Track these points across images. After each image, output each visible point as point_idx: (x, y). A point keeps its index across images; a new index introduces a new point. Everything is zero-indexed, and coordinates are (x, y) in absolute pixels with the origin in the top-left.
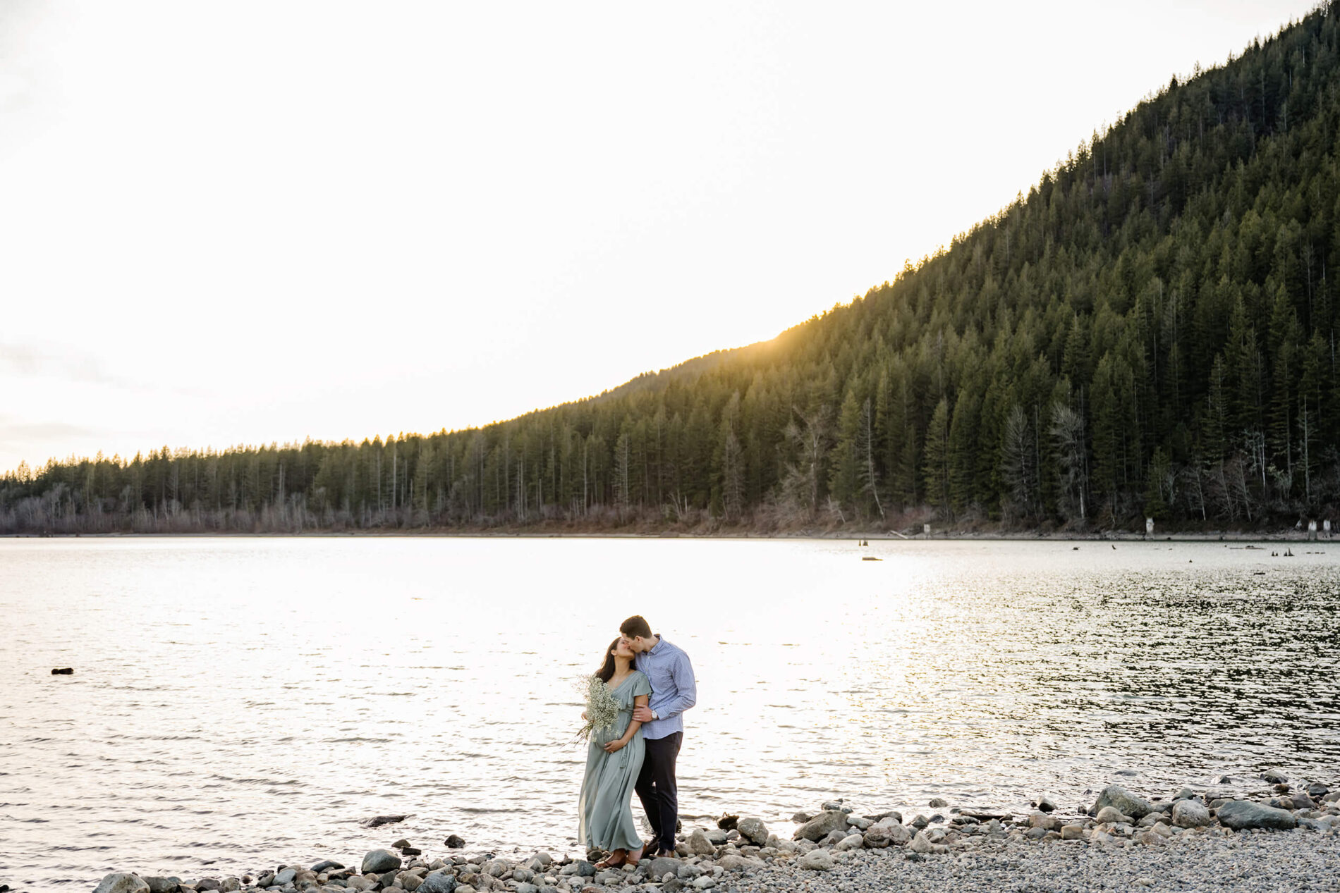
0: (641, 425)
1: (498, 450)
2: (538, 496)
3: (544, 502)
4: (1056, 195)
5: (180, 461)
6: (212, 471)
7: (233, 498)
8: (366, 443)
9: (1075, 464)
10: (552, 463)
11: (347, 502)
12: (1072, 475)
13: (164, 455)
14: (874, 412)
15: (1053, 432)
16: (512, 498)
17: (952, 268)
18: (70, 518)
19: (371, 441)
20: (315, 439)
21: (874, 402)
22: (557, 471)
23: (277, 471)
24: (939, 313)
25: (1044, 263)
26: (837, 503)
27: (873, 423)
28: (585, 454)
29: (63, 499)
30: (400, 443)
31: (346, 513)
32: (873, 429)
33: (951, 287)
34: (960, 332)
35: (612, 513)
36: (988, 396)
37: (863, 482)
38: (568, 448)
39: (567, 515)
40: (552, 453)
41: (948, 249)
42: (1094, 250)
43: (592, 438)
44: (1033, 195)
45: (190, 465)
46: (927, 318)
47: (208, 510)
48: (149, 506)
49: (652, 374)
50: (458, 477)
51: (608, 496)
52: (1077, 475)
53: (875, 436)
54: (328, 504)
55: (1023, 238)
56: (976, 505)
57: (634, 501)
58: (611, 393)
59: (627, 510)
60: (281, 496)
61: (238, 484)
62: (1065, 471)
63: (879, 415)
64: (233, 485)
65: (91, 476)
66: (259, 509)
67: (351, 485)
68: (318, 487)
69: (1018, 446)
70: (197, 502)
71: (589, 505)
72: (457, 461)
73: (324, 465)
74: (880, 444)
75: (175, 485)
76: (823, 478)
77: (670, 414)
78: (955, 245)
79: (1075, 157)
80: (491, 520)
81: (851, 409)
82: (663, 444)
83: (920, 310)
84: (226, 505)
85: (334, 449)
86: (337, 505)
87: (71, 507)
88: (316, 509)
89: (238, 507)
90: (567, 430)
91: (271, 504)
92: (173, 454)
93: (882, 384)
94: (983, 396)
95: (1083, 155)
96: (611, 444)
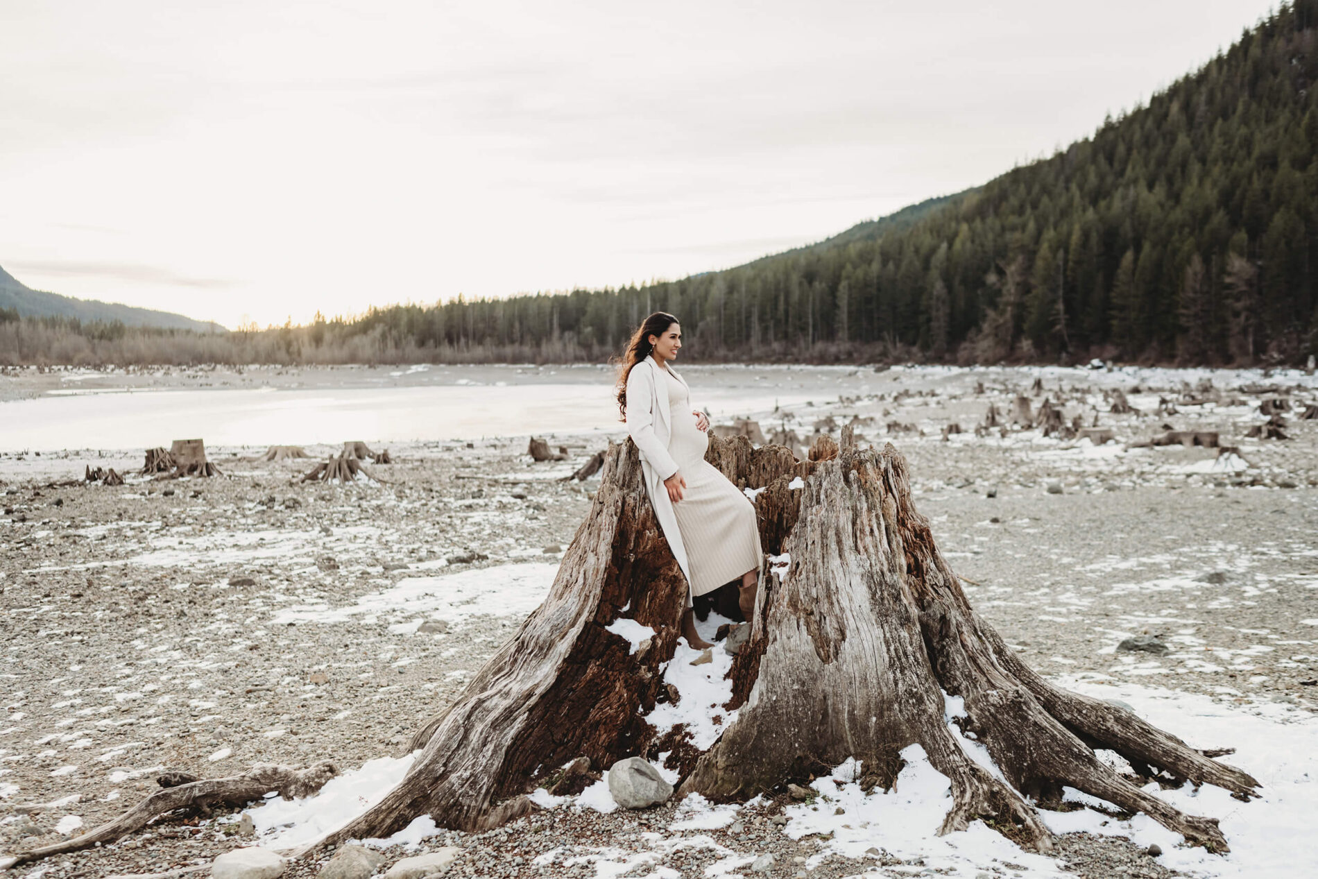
0: (860, 273)
1: (736, 296)
2: (771, 335)
3: (776, 339)
4: (1255, 51)
5: (473, 305)
6: (499, 313)
7: (517, 334)
8: (623, 289)
9: (1248, 309)
10: (781, 307)
11: (610, 339)
12: (1243, 318)
13: (460, 301)
14: (1066, 261)
15: (1228, 280)
16: (748, 337)
17: (1149, 123)
18: (391, 351)
19: (627, 287)
20: (581, 287)
21: (1067, 252)
22: (786, 312)
23: (552, 314)
24: (1133, 168)
25: (1235, 120)
26: (1029, 342)
27: (1065, 270)
28: (811, 298)
29: (384, 336)
30: (652, 288)
31: (609, 348)
32: (1065, 277)
33: (1147, 143)
34: (1151, 186)
35: (833, 349)
36: (1169, 247)
37: (1053, 324)
38: (795, 296)
39: (795, 350)
40: (782, 298)
41: (1146, 104)
42: (1285, 105)
43: (816, 284)
44: (1234, 49)
45: (482, 308)
46: (1121, 173)
47: (497, 346)
48: (451, 342)
49: (872, 222)
50: (703, 318)
51: (830, 335)
52: (1247, 319)
53: (1066, 283)
54: (595, 341)
55: (1219, 95)
56: (1155, 344)
57: (852, 338)
58: (834, 238)
59: (846, 346)
60: (556, 333)
61: (521, 323)
62: (1237, 314)
63: (1071, 264)
64: (517, 325)
65: (404, 320)
66: (538, 345)
67: (612, 324)
68: (586, 326)
69: (1195, 292)
70: (488, 339)
71: (813, 342)
72: (701, 306)
73: (590, 309)
74: (1070, 289)
75: (470, 327)
76: (1019, 319)
77: (885, 263)
78: (1155, 100)
79: (1276, 13)
80: (731, 355)
81: (1045, 259)
82: (879, 290)
83: (1116, 165)
84: (512, 342)
85: (598, 294)
86: (602, 342)
87: (390, 343)
88: (586, 345)
89: (521, 343)
90: (795, 278)
91: (549, 340)
92: (467, 300)
93: (1076, 237)
94: (1165, 247)
95: (1284, 11)
96: (833, 290)
